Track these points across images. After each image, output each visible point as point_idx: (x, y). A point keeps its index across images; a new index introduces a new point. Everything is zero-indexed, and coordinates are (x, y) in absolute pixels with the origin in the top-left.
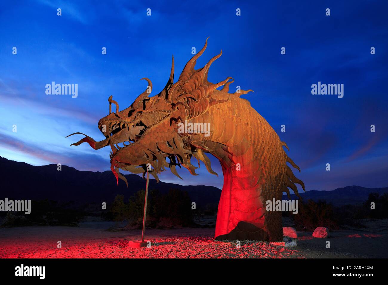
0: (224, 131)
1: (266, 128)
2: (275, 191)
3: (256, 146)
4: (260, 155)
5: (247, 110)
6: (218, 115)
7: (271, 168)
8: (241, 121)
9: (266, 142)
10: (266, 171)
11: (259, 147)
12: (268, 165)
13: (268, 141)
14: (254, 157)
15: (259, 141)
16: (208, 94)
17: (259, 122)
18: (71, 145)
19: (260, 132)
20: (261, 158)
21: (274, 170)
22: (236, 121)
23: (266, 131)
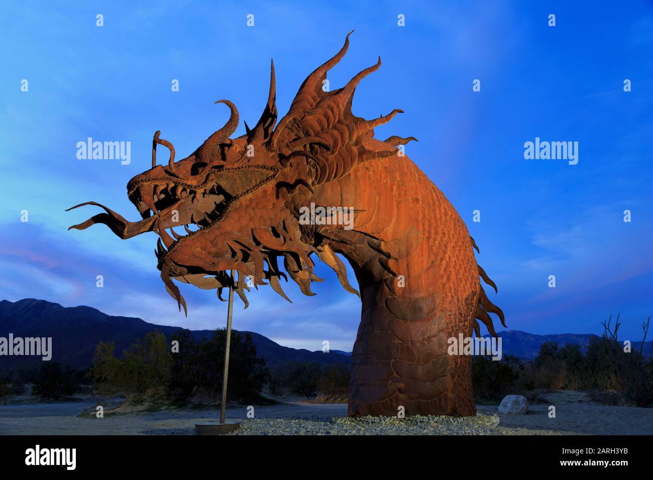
0: (376, 211)
1: (446, 207)
2: (464, 325)
3: (432, 240)
4: (439, 257)
5: (415, 175)
6: (367, 181)
7: (459, 282)
8: (406, 194)
9: (449, 234)
10: (450, 288)
11: (437, 242)
12: (453, 277)
13: (451, 233)
14: (428, 261)
15: (436, 233)
17: (435, 198)
18: (70, 228)
19: (438, 217)
20: (440, 264)
21: (464, 287)
22: (397, 193)
23: (448, 215)
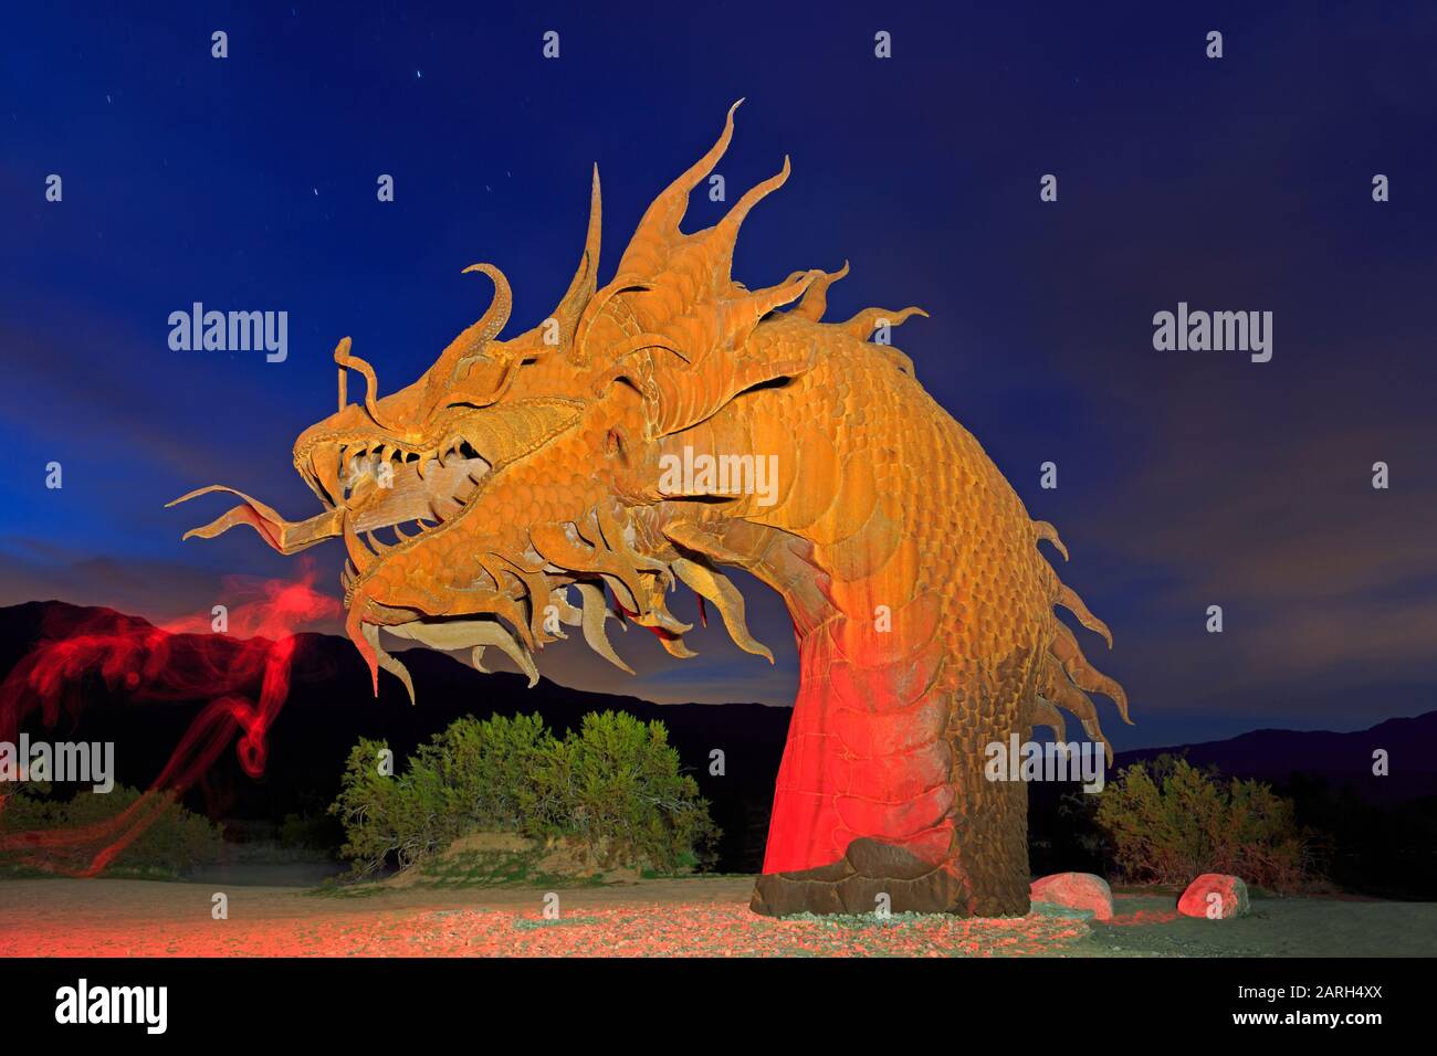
0: (796, 481)
1: (967, 467)
2: (997, 722)
3: (923, 540)
4: (939, 576)
5: (892, 398)
6: (775, 418)
7: (984, 629)
8: (866, 442)
9: (966, 524)
10: (962, 643)
11: (935, 544)
12: (970, 620)
13: (973, 522)
14: (915, 584)
15: (936, 522)
16: (732, 334)
17: (939, 445)
19: (943, 487)
20: (943, 591)
21: (996, 638)
22: (845, 442)
23: (969, 483)
